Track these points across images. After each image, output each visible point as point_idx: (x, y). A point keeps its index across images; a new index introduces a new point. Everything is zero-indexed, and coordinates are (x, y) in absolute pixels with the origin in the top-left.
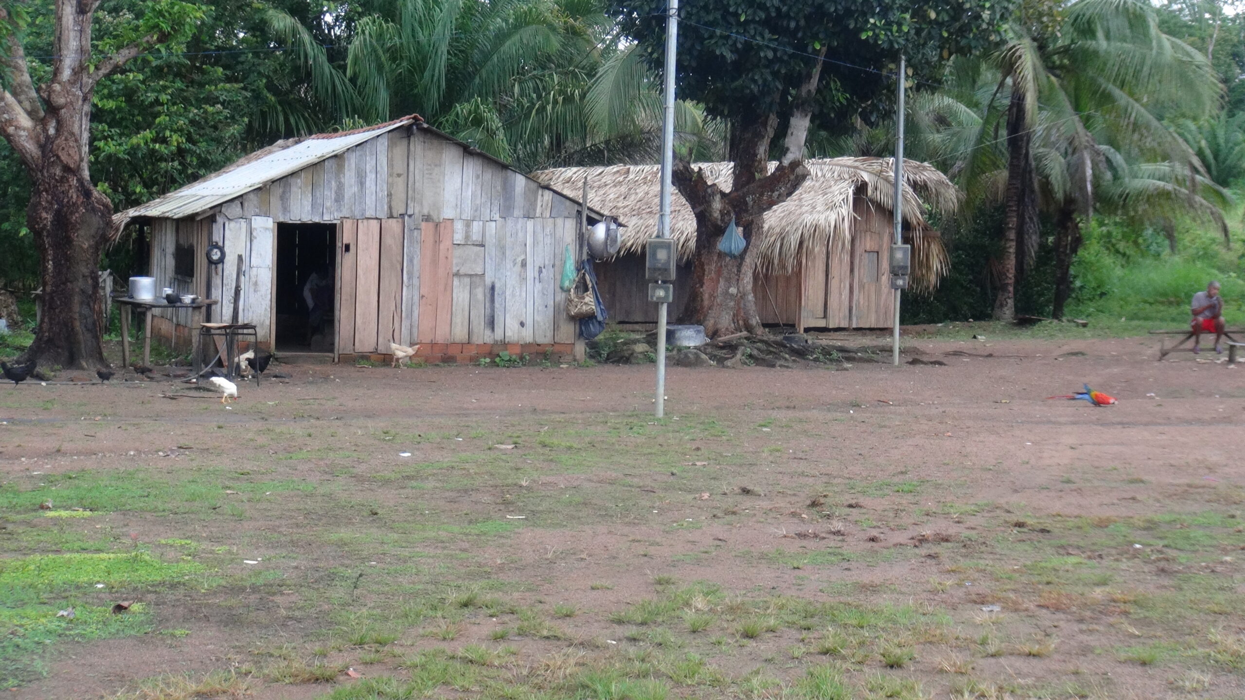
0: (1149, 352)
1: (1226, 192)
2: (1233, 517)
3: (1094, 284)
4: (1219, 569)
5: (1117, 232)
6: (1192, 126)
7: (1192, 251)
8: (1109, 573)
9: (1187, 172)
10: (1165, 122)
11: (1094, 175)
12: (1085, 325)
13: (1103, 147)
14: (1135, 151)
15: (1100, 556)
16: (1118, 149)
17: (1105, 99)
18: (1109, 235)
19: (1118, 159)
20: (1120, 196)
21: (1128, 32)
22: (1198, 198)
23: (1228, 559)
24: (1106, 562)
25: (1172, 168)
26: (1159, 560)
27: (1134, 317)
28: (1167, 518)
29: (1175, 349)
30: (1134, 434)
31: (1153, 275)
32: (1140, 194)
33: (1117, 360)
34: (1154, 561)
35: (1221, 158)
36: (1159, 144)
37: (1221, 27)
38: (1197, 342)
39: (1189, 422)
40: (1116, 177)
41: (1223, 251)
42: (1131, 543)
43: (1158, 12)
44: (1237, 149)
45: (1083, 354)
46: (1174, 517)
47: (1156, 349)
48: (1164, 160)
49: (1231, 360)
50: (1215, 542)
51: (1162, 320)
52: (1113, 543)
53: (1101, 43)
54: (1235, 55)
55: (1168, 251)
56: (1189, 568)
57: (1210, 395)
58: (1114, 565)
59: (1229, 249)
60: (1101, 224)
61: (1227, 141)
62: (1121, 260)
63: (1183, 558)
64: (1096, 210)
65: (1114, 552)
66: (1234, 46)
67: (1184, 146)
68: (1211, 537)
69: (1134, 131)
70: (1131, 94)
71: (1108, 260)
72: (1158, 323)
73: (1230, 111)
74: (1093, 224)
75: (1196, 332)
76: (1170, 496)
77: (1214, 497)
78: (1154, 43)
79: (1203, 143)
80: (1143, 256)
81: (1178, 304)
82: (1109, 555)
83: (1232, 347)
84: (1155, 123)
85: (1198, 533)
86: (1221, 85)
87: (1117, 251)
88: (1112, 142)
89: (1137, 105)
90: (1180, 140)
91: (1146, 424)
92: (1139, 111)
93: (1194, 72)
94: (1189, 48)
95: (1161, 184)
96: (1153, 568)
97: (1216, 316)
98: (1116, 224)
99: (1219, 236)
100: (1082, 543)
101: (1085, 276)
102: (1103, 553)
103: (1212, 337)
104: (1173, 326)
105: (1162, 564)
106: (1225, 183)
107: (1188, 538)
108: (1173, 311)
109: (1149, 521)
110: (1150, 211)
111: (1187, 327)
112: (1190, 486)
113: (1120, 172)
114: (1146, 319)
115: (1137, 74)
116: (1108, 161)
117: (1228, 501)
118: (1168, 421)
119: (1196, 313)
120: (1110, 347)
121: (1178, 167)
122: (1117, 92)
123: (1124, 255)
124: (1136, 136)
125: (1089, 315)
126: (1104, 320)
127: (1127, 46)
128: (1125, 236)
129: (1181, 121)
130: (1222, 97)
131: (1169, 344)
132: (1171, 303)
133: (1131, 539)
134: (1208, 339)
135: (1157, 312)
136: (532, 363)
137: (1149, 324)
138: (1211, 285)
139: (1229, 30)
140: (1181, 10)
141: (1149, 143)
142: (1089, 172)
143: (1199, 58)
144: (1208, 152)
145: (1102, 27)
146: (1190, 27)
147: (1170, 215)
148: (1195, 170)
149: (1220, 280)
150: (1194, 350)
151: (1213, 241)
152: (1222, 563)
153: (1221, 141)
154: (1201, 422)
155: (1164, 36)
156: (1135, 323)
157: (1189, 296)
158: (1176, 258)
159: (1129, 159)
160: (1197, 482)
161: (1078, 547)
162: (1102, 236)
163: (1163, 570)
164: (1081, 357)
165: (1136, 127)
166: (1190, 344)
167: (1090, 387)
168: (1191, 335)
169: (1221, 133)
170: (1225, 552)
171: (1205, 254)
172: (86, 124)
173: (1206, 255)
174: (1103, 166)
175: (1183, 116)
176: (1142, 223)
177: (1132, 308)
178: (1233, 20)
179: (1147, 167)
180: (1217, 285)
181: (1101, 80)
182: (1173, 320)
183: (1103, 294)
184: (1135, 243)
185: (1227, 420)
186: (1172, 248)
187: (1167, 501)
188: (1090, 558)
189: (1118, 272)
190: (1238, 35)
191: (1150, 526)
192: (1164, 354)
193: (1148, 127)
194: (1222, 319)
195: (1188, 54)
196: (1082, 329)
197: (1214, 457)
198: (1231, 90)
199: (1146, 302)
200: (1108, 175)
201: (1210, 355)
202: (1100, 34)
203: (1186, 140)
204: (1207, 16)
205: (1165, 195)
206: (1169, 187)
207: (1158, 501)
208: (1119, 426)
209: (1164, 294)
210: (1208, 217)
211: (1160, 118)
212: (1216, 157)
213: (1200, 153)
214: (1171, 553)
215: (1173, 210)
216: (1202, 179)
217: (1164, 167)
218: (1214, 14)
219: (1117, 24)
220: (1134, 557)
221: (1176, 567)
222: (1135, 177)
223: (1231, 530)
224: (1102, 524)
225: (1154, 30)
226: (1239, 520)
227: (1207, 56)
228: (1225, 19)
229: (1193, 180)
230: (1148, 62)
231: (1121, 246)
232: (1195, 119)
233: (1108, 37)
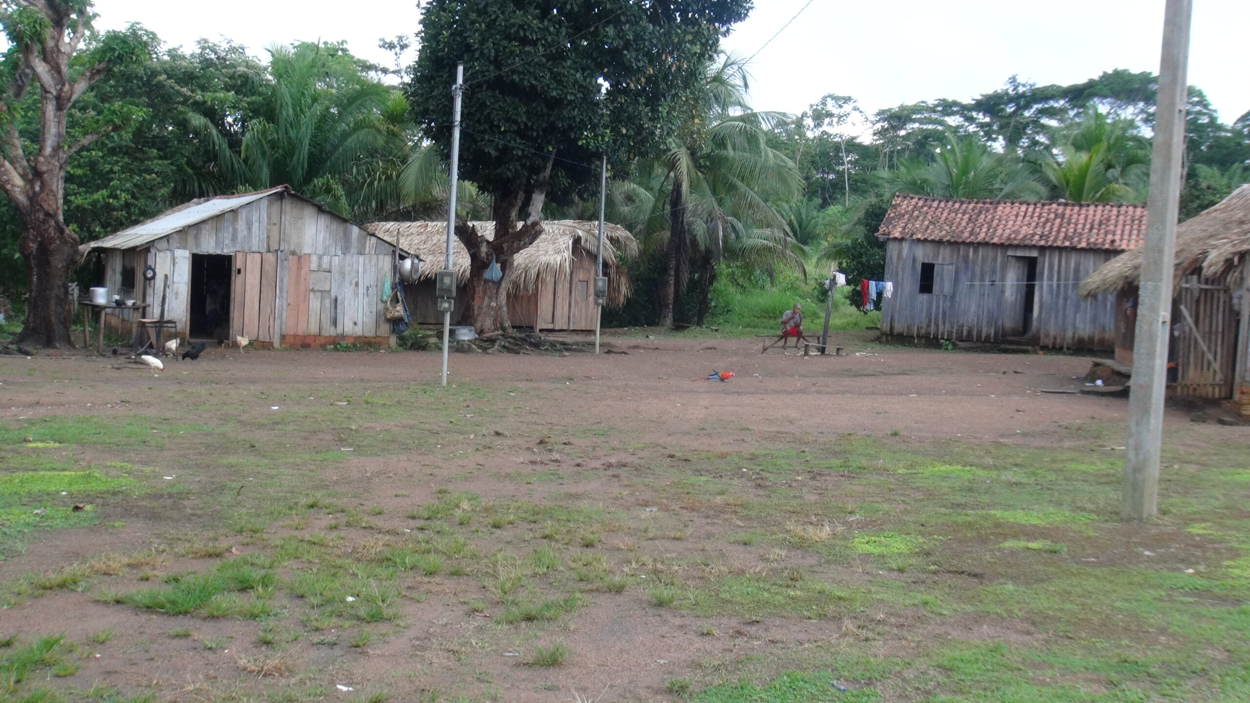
0: (756, 348)
1: (806, 248)
2: (804, 452)
3: (723, 305)
4: (794, 484)
5: (738, 272)
6: (786, 207)
7: (785, 285)
8: (726, 487)
9: (782, 235)
10: (769, 204)
11: (724, 236)
12: (716, 330)
13: (730, 218)
14: (750, 222)
15: (721, 476)
16: (739, 220)
17: (732, 188)
18: (733, 273)
19: (739, 226)
20: (740, 250)
21: (747, 146)
22: (788, 252)
23: (800, 478)
24: (724, 480)
25: (773, 233)
26: (757, 479)
27: (748, 325)
28: (763, 452)
29: (772, 346)
30: (745, 399)
31: (760, 300)
32: (752, 248)
33: (736, 353)
34: (754, 480)
35: (803, 227)
36: (765, 217)
37: (805, 144)
38: (786, 342)
39: (779, 392)
40: (738, 237)
41: (803, 285)
42: (741, 468)
43: (766, 134)
44: (813, 221)
45: (715, 349)
46: (768, 451)
47: (760, 346)
48: (767, 227)
49: (806, 354)
50: (792, 468)
51: (765, 328)
52: (729, 468)
53: (730, 152)
54: (813, 162)
55: (769, 285)
56: (776, 484)
57: (793, 375)
58: (729, 482)
59: (806, 284)
60: (728, 267)
61: (807, 217)
62: (739, 290)
63: (772, 477)
64: (724, 256)
65: (729, 473)
66: (813, 157)
67: (780, 218)
68: (790, 465)
69: (749, 208)
70: (748, 185)
71: (732, 289)
72: (761, 330)
73: (810, 197)
74: (723, 266)
75: (785, 336)
76: (765, 439)
77: (792, 439)
78: (763, 154)
79: (793, 217)
80: (754, 287)
81: (775, 318)
82: (726, 475)
83: (807, 346)
84: (762, 204)
85: (782, 462)
86: (803, 181)
87: (738, 284)
88: (735, 215)
89: (751, 192)
90: (778, 215)
91: (753, 393)
92: (753, 195)
93: (787, 172)
94: (784, 157)
95: (766, 242)
96: (753, 484)
97: (797, 326)
98: (737, 267)
99: (801, 276)
100: (710, 468)
101: (717, 299)
102: (723, 475)
103: (795, 339)
104: (772, 332)
105: (759, 481)
106: (805, 243)
107: (776, 465)
108: (772, 322)
109: (752, 454)
110: (759, 260)
111: (780, 333)
112: (778, 432)
113: (740, 234)
114: (755, 327)
115: (751, 172)
116: (733, 227)
117: (801, 442)
118: (766, 391)
119: (784, 323)
120: (732, 344)
121: (776, 230)
122: (739, 183)
123: (742, 286)
124: (750, 212)
125: (719, 324)
126: (728, 327)
127: (746, 155)
128: (743, 275)
129: (779, 203)
130: (804, 189)
131: (768, 343)
132: (770, 317)
133: (741, 465)
134: (792, 340)
135: (762, 323)
136: (360, 349)
137: (757, 330)
138: (795, 306)
139: (810, 147)
140: (781, 133)
141: (758, 216)
142: (721, 234)
143: (791, 163)
144: (795, 223)
145: (731, 141)
146: (786, 144)
147: (771, 261)
148: (787, 234)
149: (800, 303)
150: (784, 347)
151: (797, 279)
152: (796, 481)
153: (804, 217)
154: (785, 392)
155: (769, 149)
156: (749, 329)
157: (781, 313)
158: (774, 289)
159: (746, 226)
160: (782, 430)
161: (708, 471)
162: (728, 274)
163: (759, 485)
164: (713, 350)
165: (751, 206)
166: (782, 343)
167: (717, 370)
168: (782, 338)
169: (803, 211)
170: (798, 474)
171: (792, 286)
172: (61, 184)
173: (793, 288)
174: (729, 230)
175: (780, 199)
176: (753, 266)
177: (746, 320)
178: (813, 141)
179: (757, 231)
180: (799, 306)
181: (729, 176)
182: (772, 328)
183: (728, 311)
184: (749, 279)
185: (803, 391)
186: (772, 284)
187: (763, 442)
188: (714, 477)
189: (738, 297)
190: (815, 150)
191: (753, 458)
192: (765, 349)
193: (758, 206)
194: (801, 328)
195: (784, 162)
196: (714, 333)
197: (793, 414)
198: (809, 185)
199: (755, 316)
200: (733, 236)
201: (793, 350)
202: (729, 147)
203: (783, 216)
204: (797, 137)
205: (769, 249)
206: (771, 244)
207: (758, 441)
208: (736, 395)
209: (767, 312)
210: (794, 263)
211: (766, 201)
212: (800, 227)
213: (790, 224)
214: (764, 474)
215: (773, 259)
216: (791, 240)
217: (768, 232)
218: (800, 136)
219: (741, 141)
220: (742, 477)
221: (767, 483)
222: (750, 237)
223: (802, 461)
224: (723, 456)
225: (762, 145)
226: (807, 454)
227: (796, 163)
228: (807, 140)
229: (785, 240)
230: (759, 165)
231: (740, 281)
232: (787, 202)
233: (734, 149)
